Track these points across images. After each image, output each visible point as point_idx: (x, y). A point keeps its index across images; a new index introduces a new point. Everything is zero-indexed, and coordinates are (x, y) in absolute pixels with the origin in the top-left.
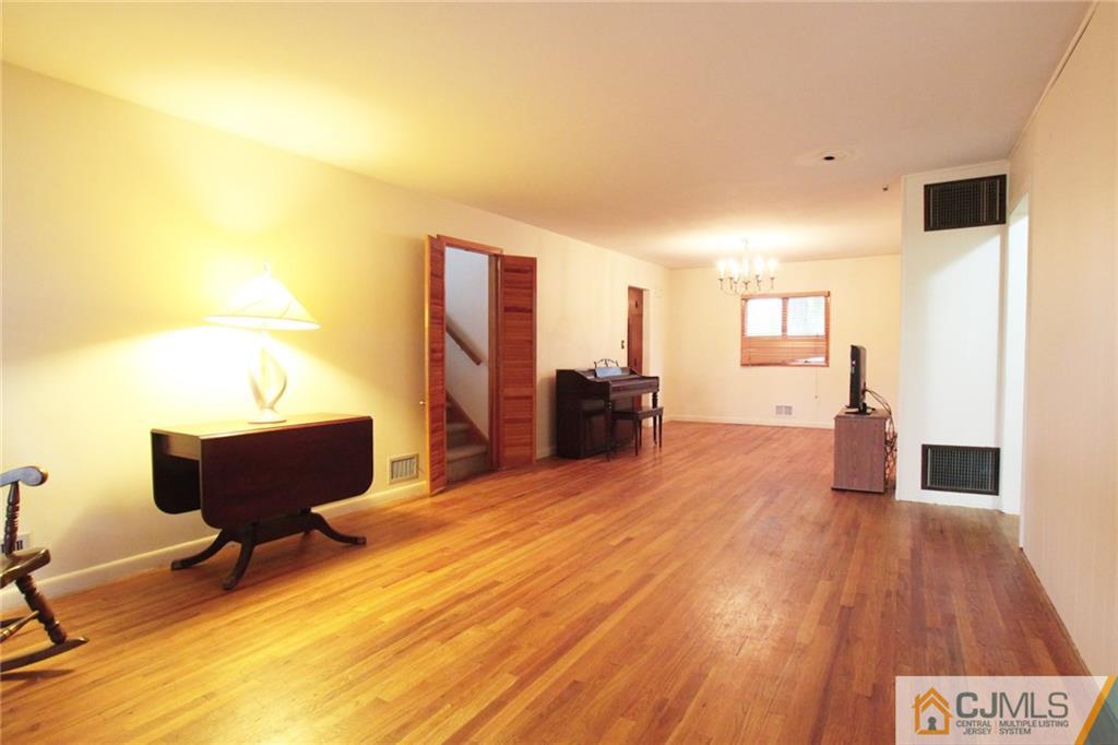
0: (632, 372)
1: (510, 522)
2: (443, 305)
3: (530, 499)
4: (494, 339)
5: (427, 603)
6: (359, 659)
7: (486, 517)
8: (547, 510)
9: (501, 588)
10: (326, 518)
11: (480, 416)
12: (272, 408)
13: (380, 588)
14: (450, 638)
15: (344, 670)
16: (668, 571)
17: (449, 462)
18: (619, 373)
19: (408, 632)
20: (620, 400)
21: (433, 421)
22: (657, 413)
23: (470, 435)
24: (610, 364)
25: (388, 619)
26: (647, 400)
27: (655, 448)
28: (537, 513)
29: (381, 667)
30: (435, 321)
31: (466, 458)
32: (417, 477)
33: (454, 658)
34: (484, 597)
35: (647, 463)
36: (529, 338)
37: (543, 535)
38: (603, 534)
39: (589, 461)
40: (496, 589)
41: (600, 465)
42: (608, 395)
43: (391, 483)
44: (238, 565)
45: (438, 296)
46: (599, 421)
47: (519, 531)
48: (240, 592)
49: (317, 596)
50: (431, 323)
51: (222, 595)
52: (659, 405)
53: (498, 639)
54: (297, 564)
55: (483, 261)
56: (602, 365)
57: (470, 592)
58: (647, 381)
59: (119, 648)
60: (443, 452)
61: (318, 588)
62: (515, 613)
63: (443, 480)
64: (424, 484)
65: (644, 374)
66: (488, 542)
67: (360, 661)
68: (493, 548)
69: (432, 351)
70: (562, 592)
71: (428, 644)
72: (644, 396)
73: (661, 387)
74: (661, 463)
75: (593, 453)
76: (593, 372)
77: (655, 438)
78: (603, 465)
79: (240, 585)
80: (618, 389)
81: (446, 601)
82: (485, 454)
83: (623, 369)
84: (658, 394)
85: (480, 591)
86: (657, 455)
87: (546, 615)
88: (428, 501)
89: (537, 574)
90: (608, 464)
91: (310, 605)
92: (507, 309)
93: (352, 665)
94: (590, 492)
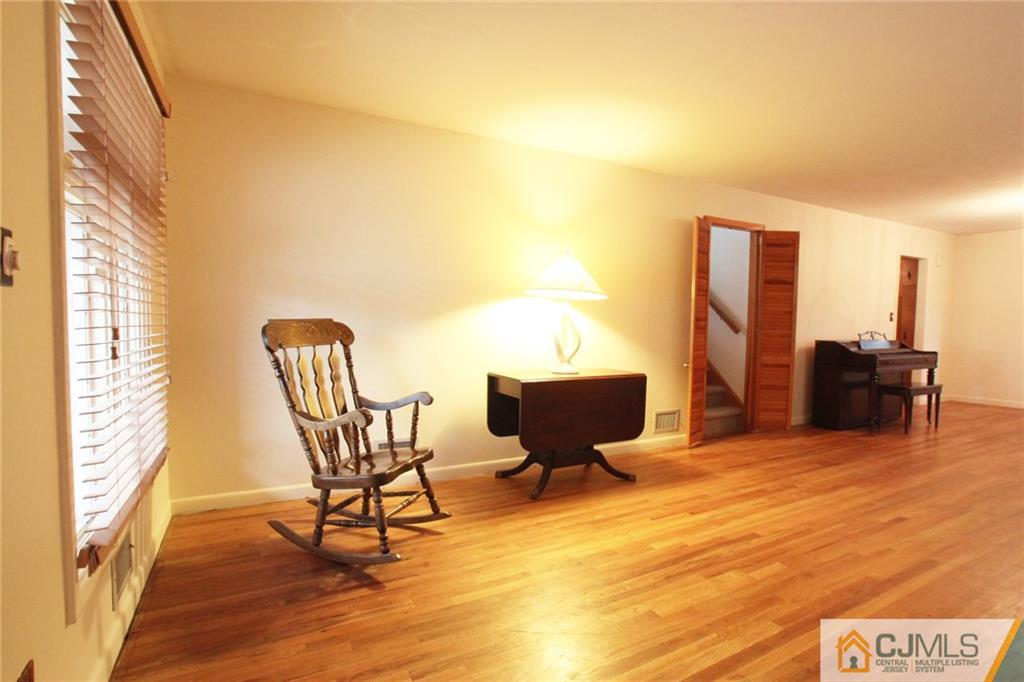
0: (902, 346)
1: (766, 481)
2: (707, 279)
3: (787, 462)
4: (754, 309)
5: (692, 541)
6: (634, 575)
7: (742, 473)
8: (805, 475)
9: (762, 541)
10: (605, 454)
11: (736, 381)
12: (569, 362)
13: (648, 520)
14: (714, 576)
15: (622, 581)
16: (957, 562)
17: (707, 420)
18: (887, 346)
19: (675, 562)
20: (886, 375)
21: (695, 382)
22: (933, 390)
23: (726, 398)
24: (876, 337)
25: (658, 547)
26: (920, 377)
27: (928, 428)
28: (793, 477)
29: (654, 586)
30: (701, 293)
31: (723, 417)
32: (677, 430)
33: (717, 594)
34: (743, 546)
35: (917, 444)
36: (789, 309)
37: (803, 498)
38: (868, 509)
39: (851, 433)
40: (756, 540)
41: (861, 438)
42: (875, 368)
43: (656, 433)
44: (541, 481)
45: (703, 271)
46: (862, 395)
47: (777, 490)
48: (542, 502)
49: (598, 517)
50: (697, 295)
51: (529, 503)
52: (936, 381)
53: (759, 587)
54: (580, 489)
55: (745, 237)
56: (868, 337)
57: (731, 538)
58: (920, 356)
59: (468, 525)
60: (702, 410)
61: (598, 511)
62: (776, 567)
63: (702, 435)
64: (684, 436)
65: (916, 348)
66: (748, 496)
67: (637, 576)
68: (751, 502)
69: (697, 320)
70: (825, 557)
71: (692, 577)
72: (915, 373)
73: (938, 364)
74: (936, 445)
75: (852, 426)
76: (857, 344)
77: (929, 418)
78: (864, 439)
79: (542, 496)
80: (887, 363)
81: (708, 542)
82: (741, 414)
83: (891, 342)
84: (936, 370)
85: (740, 540)
86: (931, 436)
87: (808, 575)
88: (688, 452)
89: (797, 535)
90: (872, 439)
91: (595, 522)
92: (767, 282)
93: (629, 578)
94: (852, 464)
